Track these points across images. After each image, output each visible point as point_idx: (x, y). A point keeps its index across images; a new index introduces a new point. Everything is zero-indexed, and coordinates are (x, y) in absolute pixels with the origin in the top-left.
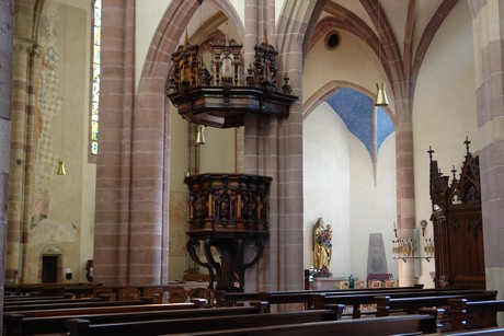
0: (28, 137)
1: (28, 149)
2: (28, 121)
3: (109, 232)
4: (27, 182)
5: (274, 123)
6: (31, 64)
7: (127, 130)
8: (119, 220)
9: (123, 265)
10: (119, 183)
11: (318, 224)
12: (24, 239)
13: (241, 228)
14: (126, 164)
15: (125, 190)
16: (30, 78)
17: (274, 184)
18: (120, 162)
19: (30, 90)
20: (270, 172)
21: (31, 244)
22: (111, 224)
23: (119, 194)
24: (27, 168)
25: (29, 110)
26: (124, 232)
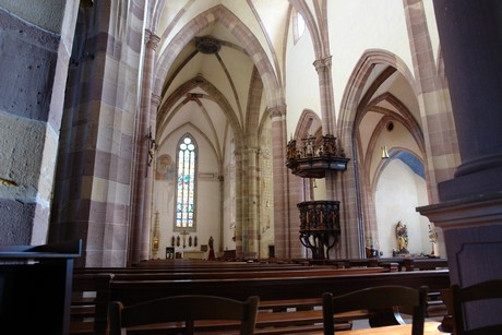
0: (258, 191)
1: (258, 197)
2: (258, 184)
3: (280, 233)
4: (259, 212)
5: (339, 173)
6: (258, 158)
7: (286, 184)
8: (284, 227)
9: (287, 248)
10: (284, 209)
11: (398, 225)
12: (259, 238)
13: (323, 228)
14: (286, 201)
15: (286, 212)
16: (258, 164)
17: (341, 204)
18: (283, 199)
19: (258, 170)
20: (340, 199)
21: (263, 240)
22: (281, 229)
23: (284, 214)
24: (258, 205)
25: (258, 179)
26: (287, 233)
